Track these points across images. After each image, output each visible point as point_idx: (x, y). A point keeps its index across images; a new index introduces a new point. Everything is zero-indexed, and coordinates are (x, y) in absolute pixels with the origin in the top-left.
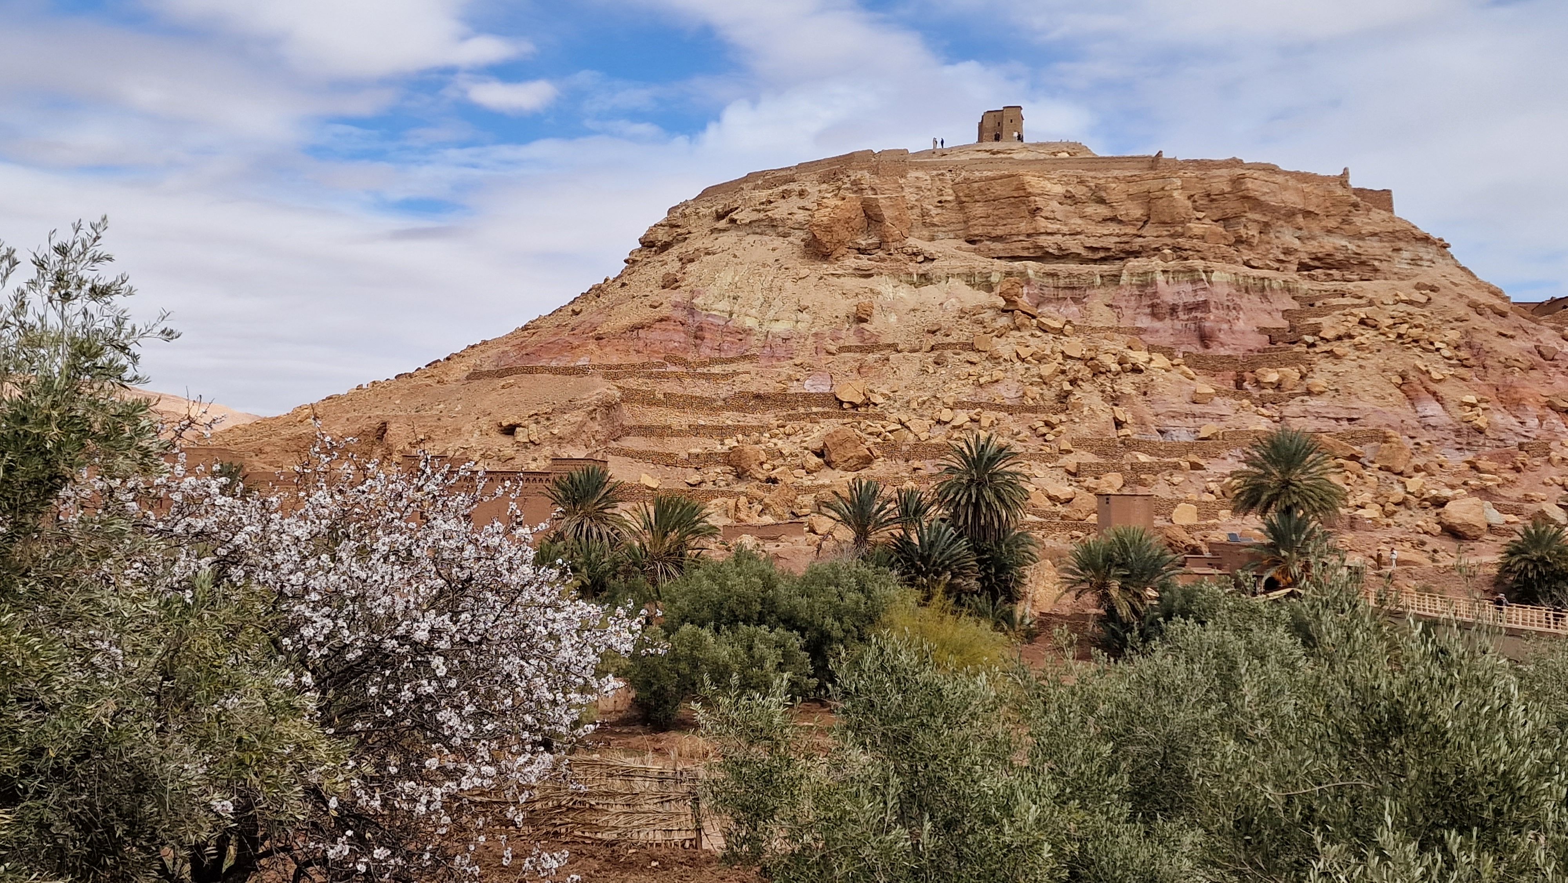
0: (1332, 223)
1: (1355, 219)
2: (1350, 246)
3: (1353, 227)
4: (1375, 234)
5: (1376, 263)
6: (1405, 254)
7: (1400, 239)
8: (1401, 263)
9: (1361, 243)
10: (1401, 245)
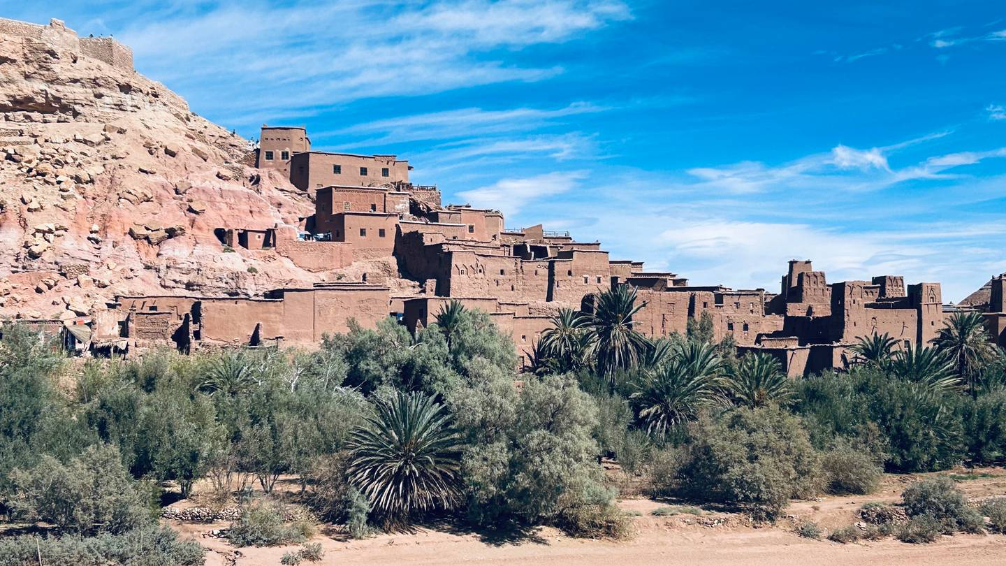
0: (29, 69)
1: (52, 66)
2: (49, 91)
3: (51, 73)
4: (75, 81)
5: (77, 107)
6: (106, 99)
7: (100, 86)
8: (102, 109)
9: (60, 88)
10: (102, 90)
